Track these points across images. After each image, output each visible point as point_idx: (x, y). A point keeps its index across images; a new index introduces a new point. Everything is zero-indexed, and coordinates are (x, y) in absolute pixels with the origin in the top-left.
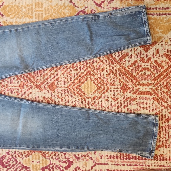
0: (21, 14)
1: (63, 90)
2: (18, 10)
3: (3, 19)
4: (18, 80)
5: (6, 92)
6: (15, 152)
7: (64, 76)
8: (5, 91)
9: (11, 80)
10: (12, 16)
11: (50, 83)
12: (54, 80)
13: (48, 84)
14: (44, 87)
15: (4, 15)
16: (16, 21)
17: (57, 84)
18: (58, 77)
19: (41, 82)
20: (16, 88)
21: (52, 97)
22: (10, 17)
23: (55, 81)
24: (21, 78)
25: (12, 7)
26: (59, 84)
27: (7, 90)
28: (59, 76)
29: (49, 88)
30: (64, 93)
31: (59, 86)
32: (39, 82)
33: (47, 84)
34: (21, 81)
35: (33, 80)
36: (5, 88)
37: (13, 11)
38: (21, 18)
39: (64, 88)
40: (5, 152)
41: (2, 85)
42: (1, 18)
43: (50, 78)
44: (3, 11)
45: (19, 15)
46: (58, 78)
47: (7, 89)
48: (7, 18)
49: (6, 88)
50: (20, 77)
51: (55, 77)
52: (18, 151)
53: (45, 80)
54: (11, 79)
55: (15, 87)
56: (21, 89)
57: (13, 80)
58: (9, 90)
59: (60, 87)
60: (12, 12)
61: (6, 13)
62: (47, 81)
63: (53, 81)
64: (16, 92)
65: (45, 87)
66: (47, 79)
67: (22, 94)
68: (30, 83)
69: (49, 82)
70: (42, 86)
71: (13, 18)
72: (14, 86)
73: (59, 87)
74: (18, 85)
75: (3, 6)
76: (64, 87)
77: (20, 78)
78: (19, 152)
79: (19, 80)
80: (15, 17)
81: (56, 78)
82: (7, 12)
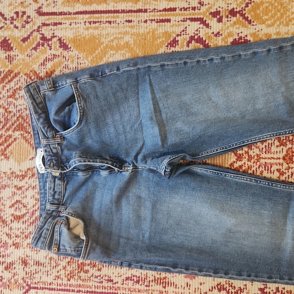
0: (289, 16)
2: (282, 10)
3: (251, 30)
4: (281, 146)
5: (258, 169)
6: (277, 289)
8: (255, 167)
9: (266, 146)
10: (269, 22)
15: (253, 22)
16: (278, 31)
20: (278, 161)
22: (266, 23)
24: (288, 143)
25: (269, 5)
27: (258, 166)
34: (287, 148)
36: (254, 162)
37: (273, 12)
38: (287, 25)
40: (257, 289)
41: (249, 157)
42: (248, 28)
44: (253, 13)
45: (284, 18)
47: (258, 163)
48: (259, 27)
49: (256, 161)
50: (285, 141)
52: (284, 289)
54: (267, 144)
55: (275, 161)
56: (287, 164)
57: (271, 146)
58: (263, 167)
60: (270, 14)
61: (258, 17)
64: (277, 170)
67: (290, 174)
71: (272, 25)
72: (274, 158)
74: (281, 156)
75: (252, 4)
77: (285, 143)
78: (286, 290)
79: (284, 146)
80: (276, 24)
82: (260, 14)
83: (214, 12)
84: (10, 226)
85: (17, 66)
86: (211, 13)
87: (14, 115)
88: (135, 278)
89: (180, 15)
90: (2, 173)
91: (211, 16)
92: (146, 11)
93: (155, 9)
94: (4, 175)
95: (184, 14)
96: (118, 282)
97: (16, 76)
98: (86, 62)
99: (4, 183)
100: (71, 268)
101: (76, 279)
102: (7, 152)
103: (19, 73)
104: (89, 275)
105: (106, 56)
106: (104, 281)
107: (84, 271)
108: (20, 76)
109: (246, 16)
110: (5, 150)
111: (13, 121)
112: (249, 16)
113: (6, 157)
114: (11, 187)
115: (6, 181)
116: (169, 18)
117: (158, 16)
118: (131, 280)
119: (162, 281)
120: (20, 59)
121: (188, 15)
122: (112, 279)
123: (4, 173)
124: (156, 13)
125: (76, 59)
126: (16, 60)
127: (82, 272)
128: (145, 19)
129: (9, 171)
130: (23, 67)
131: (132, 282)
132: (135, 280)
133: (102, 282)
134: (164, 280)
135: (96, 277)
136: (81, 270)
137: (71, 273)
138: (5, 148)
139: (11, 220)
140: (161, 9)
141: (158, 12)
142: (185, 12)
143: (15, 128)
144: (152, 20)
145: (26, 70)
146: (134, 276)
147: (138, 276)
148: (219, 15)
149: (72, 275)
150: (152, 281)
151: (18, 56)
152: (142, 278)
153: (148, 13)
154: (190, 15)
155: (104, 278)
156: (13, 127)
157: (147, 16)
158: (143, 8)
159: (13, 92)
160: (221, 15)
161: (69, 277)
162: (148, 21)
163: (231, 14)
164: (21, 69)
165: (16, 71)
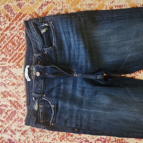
84: (23, 109)
85: (24, 9)
87: (24, 41)
88: (103, 139)
90: (18, 76)
94: (19, 78)
96: (92, 142)
97: (24, 16)
98: (68, 5)
99: (19, 82)
100: (62, 134)
101: (66, 140)
102: (20, 64)
103: (26, 14)
104: (74, 137)
105: (81, 1)
106: (83, 141)
107: (70, 136)
108: (27, 16)
110: (19, 63)
111: (23, 44)
113: (20, 66)
114: (23, 85)
115: (20, 81)
118: (100, 141)
119: (120, 141)
120: (26, 5)
122: (88, 140)
123: (19, 76)
125: (62, 4)
126: (24, 6)
127: (69, 136)
129: (22, 75)
130: (28, 10)
131: (101, 142)
132: (103, 141)
134: (122, 141)
135: (78, 139)
136: (68, 135)
137: (62, 137)
138: (19, 61)
139: (24, 105)
143: (25, 49)
145: (30, 12)
146: (102, 138)
147: (104, 138)
149: (63, 138)
150: (114, 141)
151: (25, 3)
152: (107, 139)
155: (83, 139)
156: (23, 48)
159: (22, 26)
161: (61, 139)
164: (27, 12)
165: (24, 13)
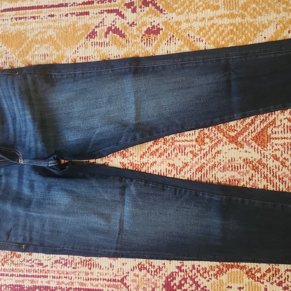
0: (197, 4)
1: (285, 144)
3: (163, 19)
5: (173, 152)
6: (193, 266)
7: (285, 117)
8: (170, 149)
10: (179, 10)
11: (256, 132)
12: (265, 125)
13: (254, 134)
14: (245, 139)
15: (165, 11)
16: (187, 18)
17: (271, 132)
18: (273, 118)
19: (239, 130)
20: (191, 143)
21: (263, 159)
22: (176, 11)
23: (267, 127)
26: (275, 133)
27: (173, 148)
28: (276, 116)
29: (256, 142)
30: (286, 149)
31: (277, 136)
32: (235, 130)
33: (250, 134)
34: (199, 130)
35: (222, 128)
36: (169, 145)
37: (182, 1)
38: (196, 12)
39: (286, 141)
40: (174, 267)
41: (164, 140)
42: (160, 16)
43: (256, 122)
44: (164, 3)
45: (193, 6)
46: (274, 122)
47: (173, 146)
48: (170, 15)
49: (171, 144)
51: (266, 119)
52: (199, 266)
53: (248, 126)
55: (188, 143)
56: (200, 145)
58: (178, 149)
59: (279, 139)
60: (179, 3)
61: (168, 6)
62: (252, 128)
63: (262, 127)
64: (191, 152)
65: (247, 140)
66: (250, 125)
67: (202, 155)
68: (216, 133)
69: (255, 129)
70: (242, 138)
71: (182, 13)
72: (187, 141)
73: (276, 138)
74: (194, 138)
76: (287, 138)
78: (201, 268)
80: (185, 12)
81: (268, 121)
82: (170, 3)
83: (129, 3)
86: (126, 4)
88: (63, 261)
89: (97, 7)
91: (125, 7)
92: (66, 5)
93: (74, 3)
95: (101, 6)
96: (47, 266)
98: (14, 56)
100: (5, 254)
101: (9, 263)
104: (21, 259)
105: (32, 50)
106: (35, 265)
107: (16, 256)
109: (158, 5)
112: (160, 5)
116: (87, 11)
117: (77, 9)
118: (60, 263)
119: (87, 263)
121: (105, 7)
122: (42, 262)
124: (76, 7)
125: (5, 54)
127: (15, 257)
128: (66, 13)
131: (61, 265)
132: (63, 263)
133: (33, 266)
134: (90, 262)
135: (28, 261)
136: (14, 255)
137: (5, 259)
140: (81, 3)
141: (77, 5)
142: (102, 4)
144: (72, 14)
146: (62, 259)
147: (66, 259)
148: (133, 6)
149: (5, 260)
150: (79, 263)
152: (69, 261)
153: (68, 8)
154: (107, 7)
155: (35, 262)
157: (68, 10)
158: (64, 3)
160: (135, 5)
161: (3, 262)
162: (69, 15)
163: (144, 4)
